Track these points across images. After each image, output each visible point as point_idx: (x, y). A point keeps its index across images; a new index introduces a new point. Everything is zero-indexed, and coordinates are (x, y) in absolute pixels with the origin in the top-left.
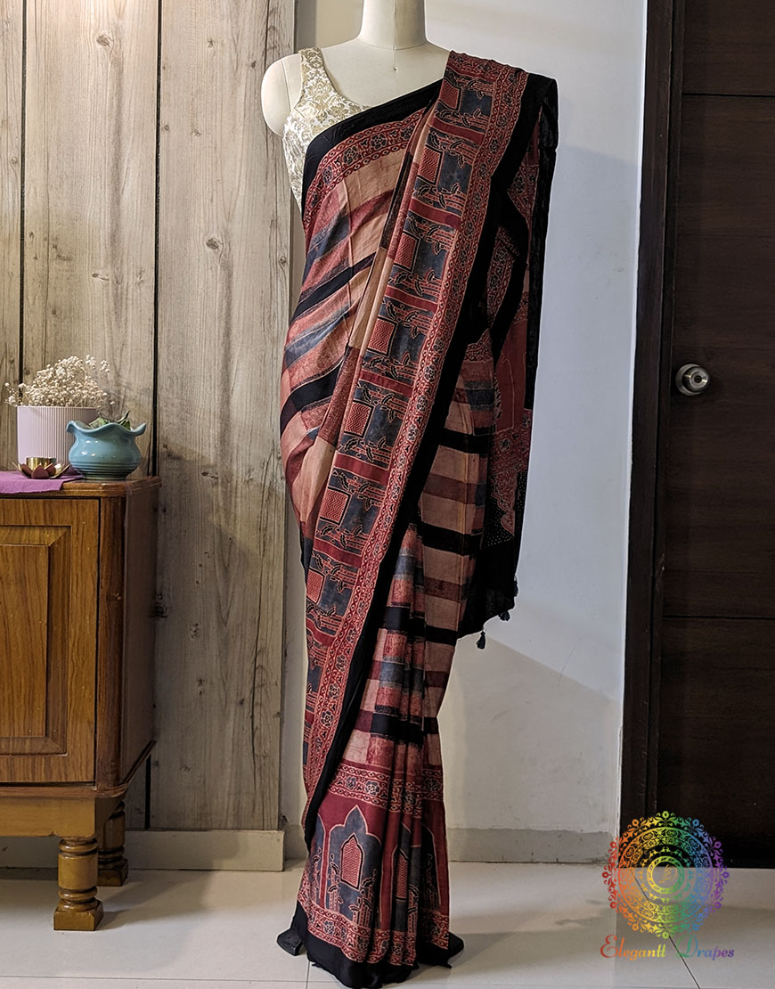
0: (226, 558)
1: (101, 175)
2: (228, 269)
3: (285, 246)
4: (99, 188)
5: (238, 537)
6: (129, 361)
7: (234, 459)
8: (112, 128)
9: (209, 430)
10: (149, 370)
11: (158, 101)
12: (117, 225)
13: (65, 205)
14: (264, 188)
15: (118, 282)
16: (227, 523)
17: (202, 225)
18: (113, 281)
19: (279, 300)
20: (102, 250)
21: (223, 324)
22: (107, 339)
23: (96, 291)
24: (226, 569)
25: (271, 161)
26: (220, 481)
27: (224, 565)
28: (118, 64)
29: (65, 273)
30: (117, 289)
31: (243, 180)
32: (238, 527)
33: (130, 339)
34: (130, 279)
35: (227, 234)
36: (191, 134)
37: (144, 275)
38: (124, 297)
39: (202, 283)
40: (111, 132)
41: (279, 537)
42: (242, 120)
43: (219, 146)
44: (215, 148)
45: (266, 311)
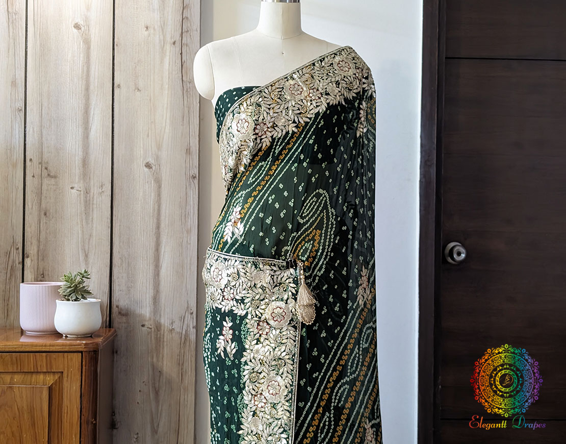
0: (157, 385)
1: (76, 119)
2: (158, 182)
3: (195, 167)
4: (75, 128)
5: (165, 369)
6: (94, 247)
7: (162, 315)
8: (83, 87)
9: (146, 294)
10: (107, 253)
11: (113, 68)
12: (87, 153)
13: (53, 139)
14: (182, 127)
15: (87, 192)
16: (158, 360)
17: (142, 152)
18: (84, 192)
19: (192, 203)
20: (77, 170)
21: (155, 220)
22: (79, 232)
23: (72, 198)
24: (157, 393)
25: (185, 108)
26: (153, 330)
27: (155, 390)
28: (87, 43)
29: (52, 187)
30: (86, 197)
31: (168, 121)
32: (165, 363)
33: (94, 232)
34: (95, 190)
35: (157, 158)
36: (135, 91)
37: (104, 187)
38: (91, 202)
39: (142, 193)
40: (83, 89)
41: (191, 369)
42: (167, 80)
43: (152, 99)
44: (150, 100)
45: (183, 211)
